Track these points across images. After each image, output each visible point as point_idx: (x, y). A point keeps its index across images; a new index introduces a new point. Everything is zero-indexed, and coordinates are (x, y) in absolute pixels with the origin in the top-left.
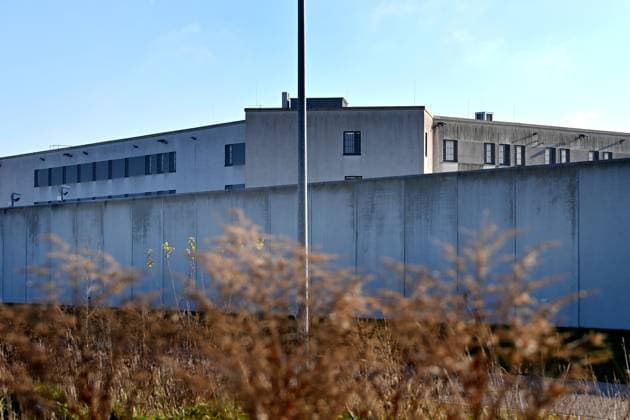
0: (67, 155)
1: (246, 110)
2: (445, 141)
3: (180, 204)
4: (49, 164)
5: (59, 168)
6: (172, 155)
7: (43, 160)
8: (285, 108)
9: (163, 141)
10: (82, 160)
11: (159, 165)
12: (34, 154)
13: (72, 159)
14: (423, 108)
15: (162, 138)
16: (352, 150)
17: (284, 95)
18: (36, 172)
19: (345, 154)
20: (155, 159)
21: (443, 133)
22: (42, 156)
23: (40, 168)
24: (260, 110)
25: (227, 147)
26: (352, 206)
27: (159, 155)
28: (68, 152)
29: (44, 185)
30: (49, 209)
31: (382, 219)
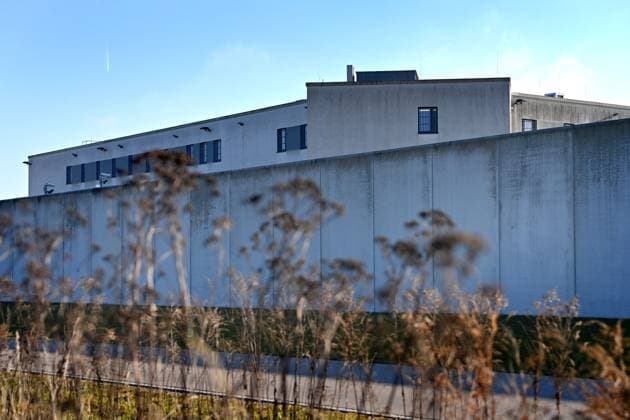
0: (102, 149)
1: (308, 85)
2: (523, 120)
3: (251, 179)
4: (82, 160)
5: (93, 163)
6: (216, 143)
7: (76, 155)
8: (350, 82)
9: (206, 129)
10: (117, 154)
11: (202, 155)
12: (66, 150)
13: (106, 153)
14: (508, 79)
15: (205, 126)
16: (428, 128)
17: (350, 68)
18: (68, 168)
19: (420, 133)
20: (198, 149)
21: (521, 111)
22: (74, 152)
23: (72, 164)
24: (322, 84)
25: (279, 131)
26: (493, 169)
27: (202, 144)
28: (102, 147)
29: (77, 182)
30: (90, 194)
31: (539, 183)
